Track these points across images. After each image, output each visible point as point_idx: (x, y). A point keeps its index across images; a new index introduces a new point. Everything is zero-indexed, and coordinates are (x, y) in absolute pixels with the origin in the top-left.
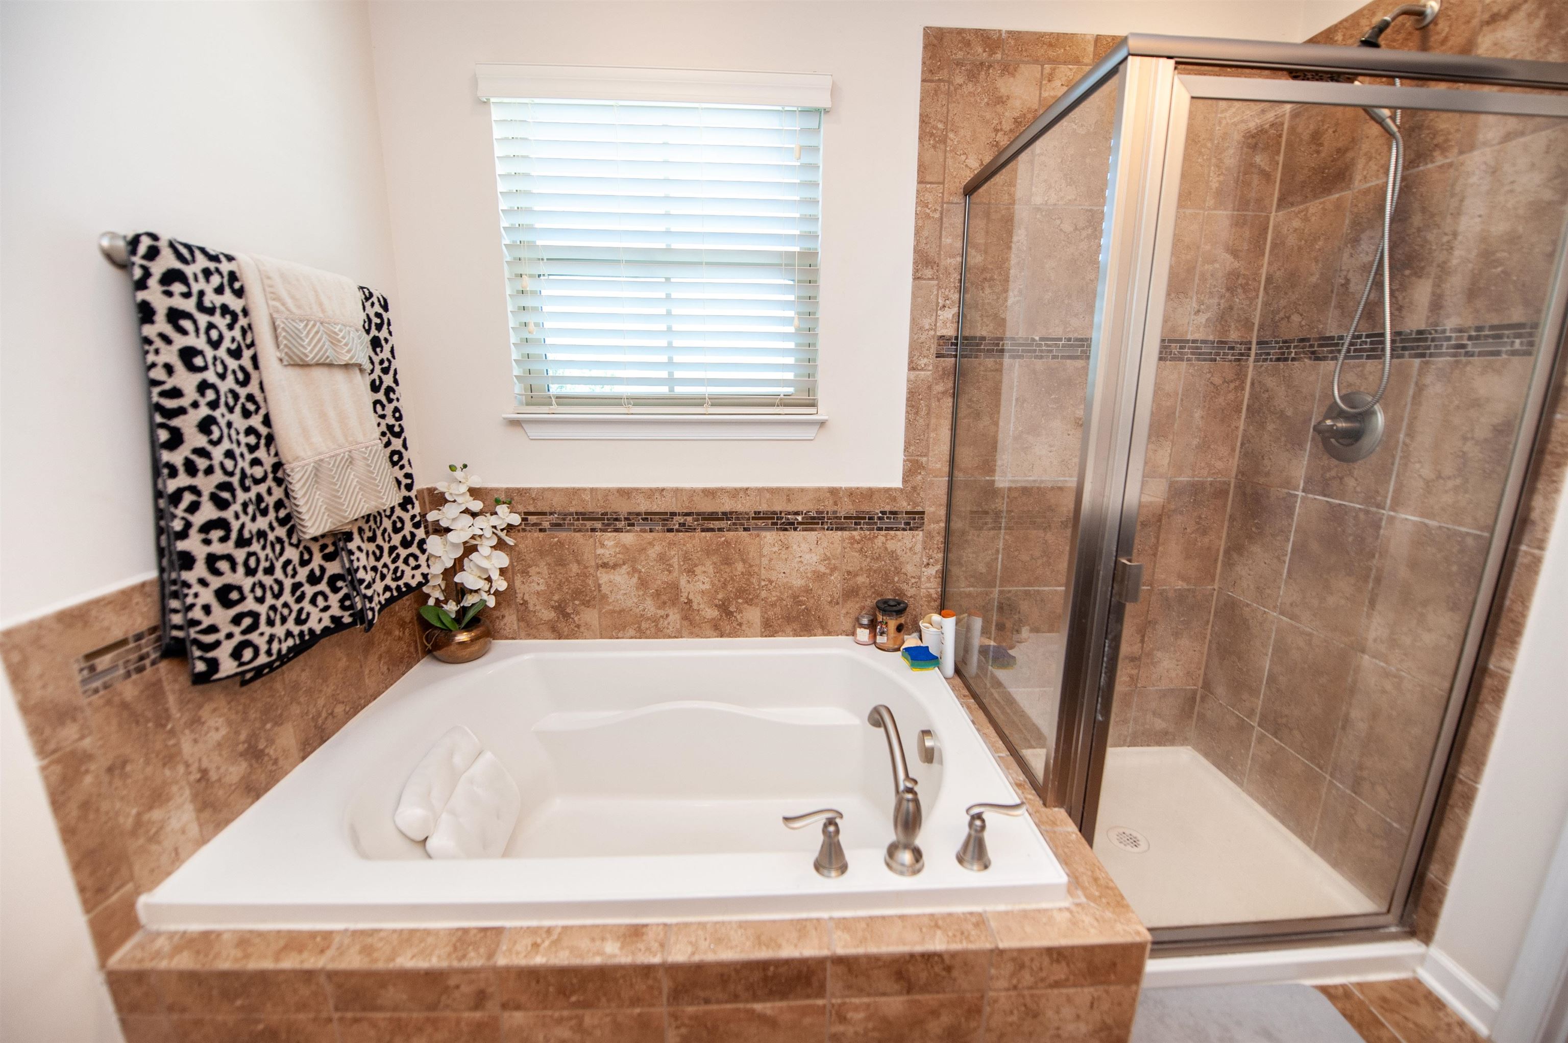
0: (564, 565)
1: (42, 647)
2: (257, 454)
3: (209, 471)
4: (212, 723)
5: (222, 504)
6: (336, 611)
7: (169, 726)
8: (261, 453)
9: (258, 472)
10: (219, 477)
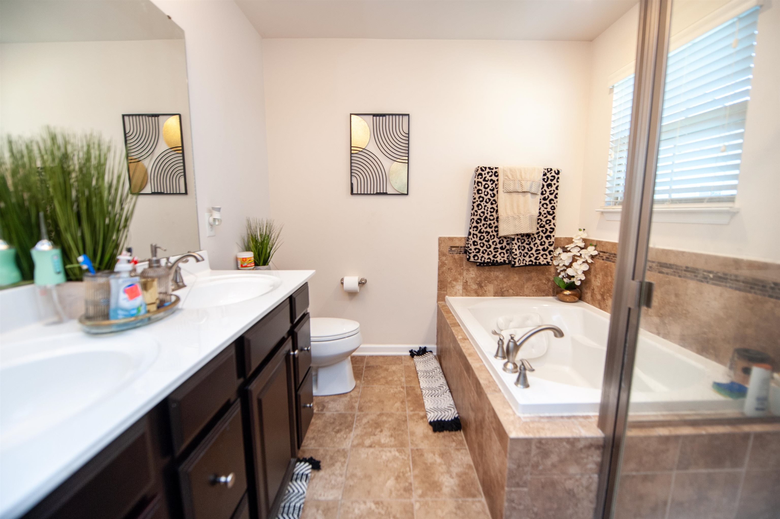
0: (607, 276)
1: (444, 242)
2: (493, 214)
3: (477, 215)
4: (472, 272)
5: (477, 223)
6: (505, 259)
7: (462, 268)
8: (494, 214)
9: (492, 218)
10: (478, 217)
